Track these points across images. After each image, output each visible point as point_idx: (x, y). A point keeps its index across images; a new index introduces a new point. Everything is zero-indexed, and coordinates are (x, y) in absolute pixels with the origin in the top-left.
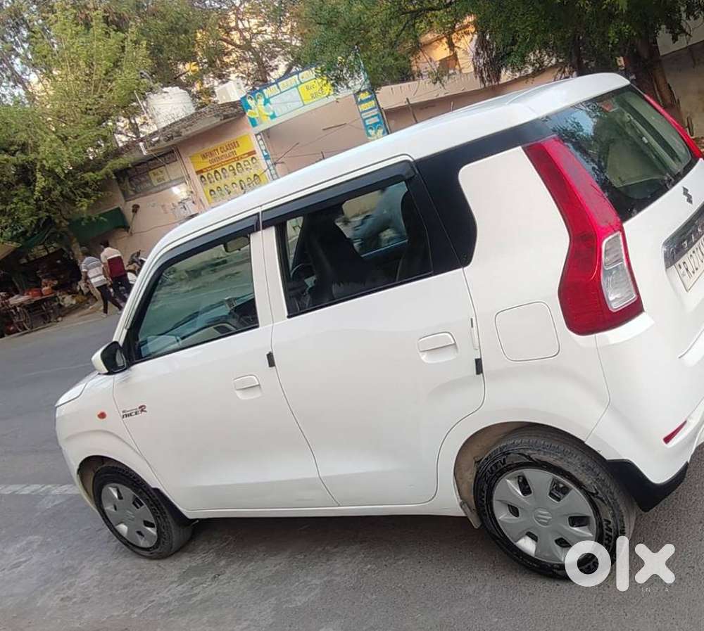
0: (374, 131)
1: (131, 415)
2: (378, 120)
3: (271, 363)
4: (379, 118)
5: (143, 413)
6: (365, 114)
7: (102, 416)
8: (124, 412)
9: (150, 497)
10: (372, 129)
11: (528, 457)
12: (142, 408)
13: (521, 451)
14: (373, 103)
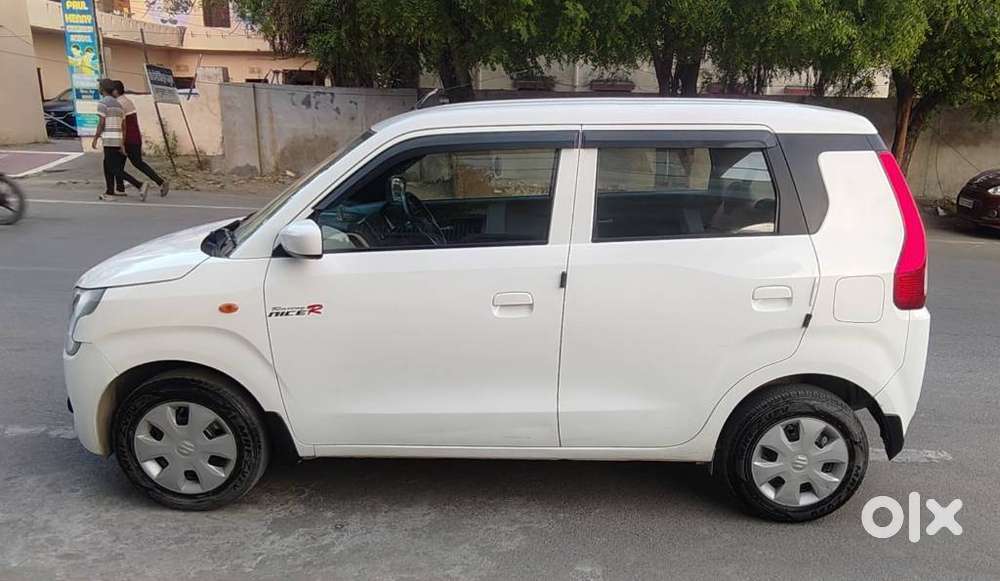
0: (80, 51)
1: (287, 314)
2: (90, 41)
3: (563, 284)
4: (93, 39)
5: (312, 314)
6: (72, 27)
7: (229, 309)
8: (275, 308)
9: (247, 424)
10: (78, 49)
11: (812, 407)
12: (313, 309)
13: (807, 401)
14: (89, 18)
